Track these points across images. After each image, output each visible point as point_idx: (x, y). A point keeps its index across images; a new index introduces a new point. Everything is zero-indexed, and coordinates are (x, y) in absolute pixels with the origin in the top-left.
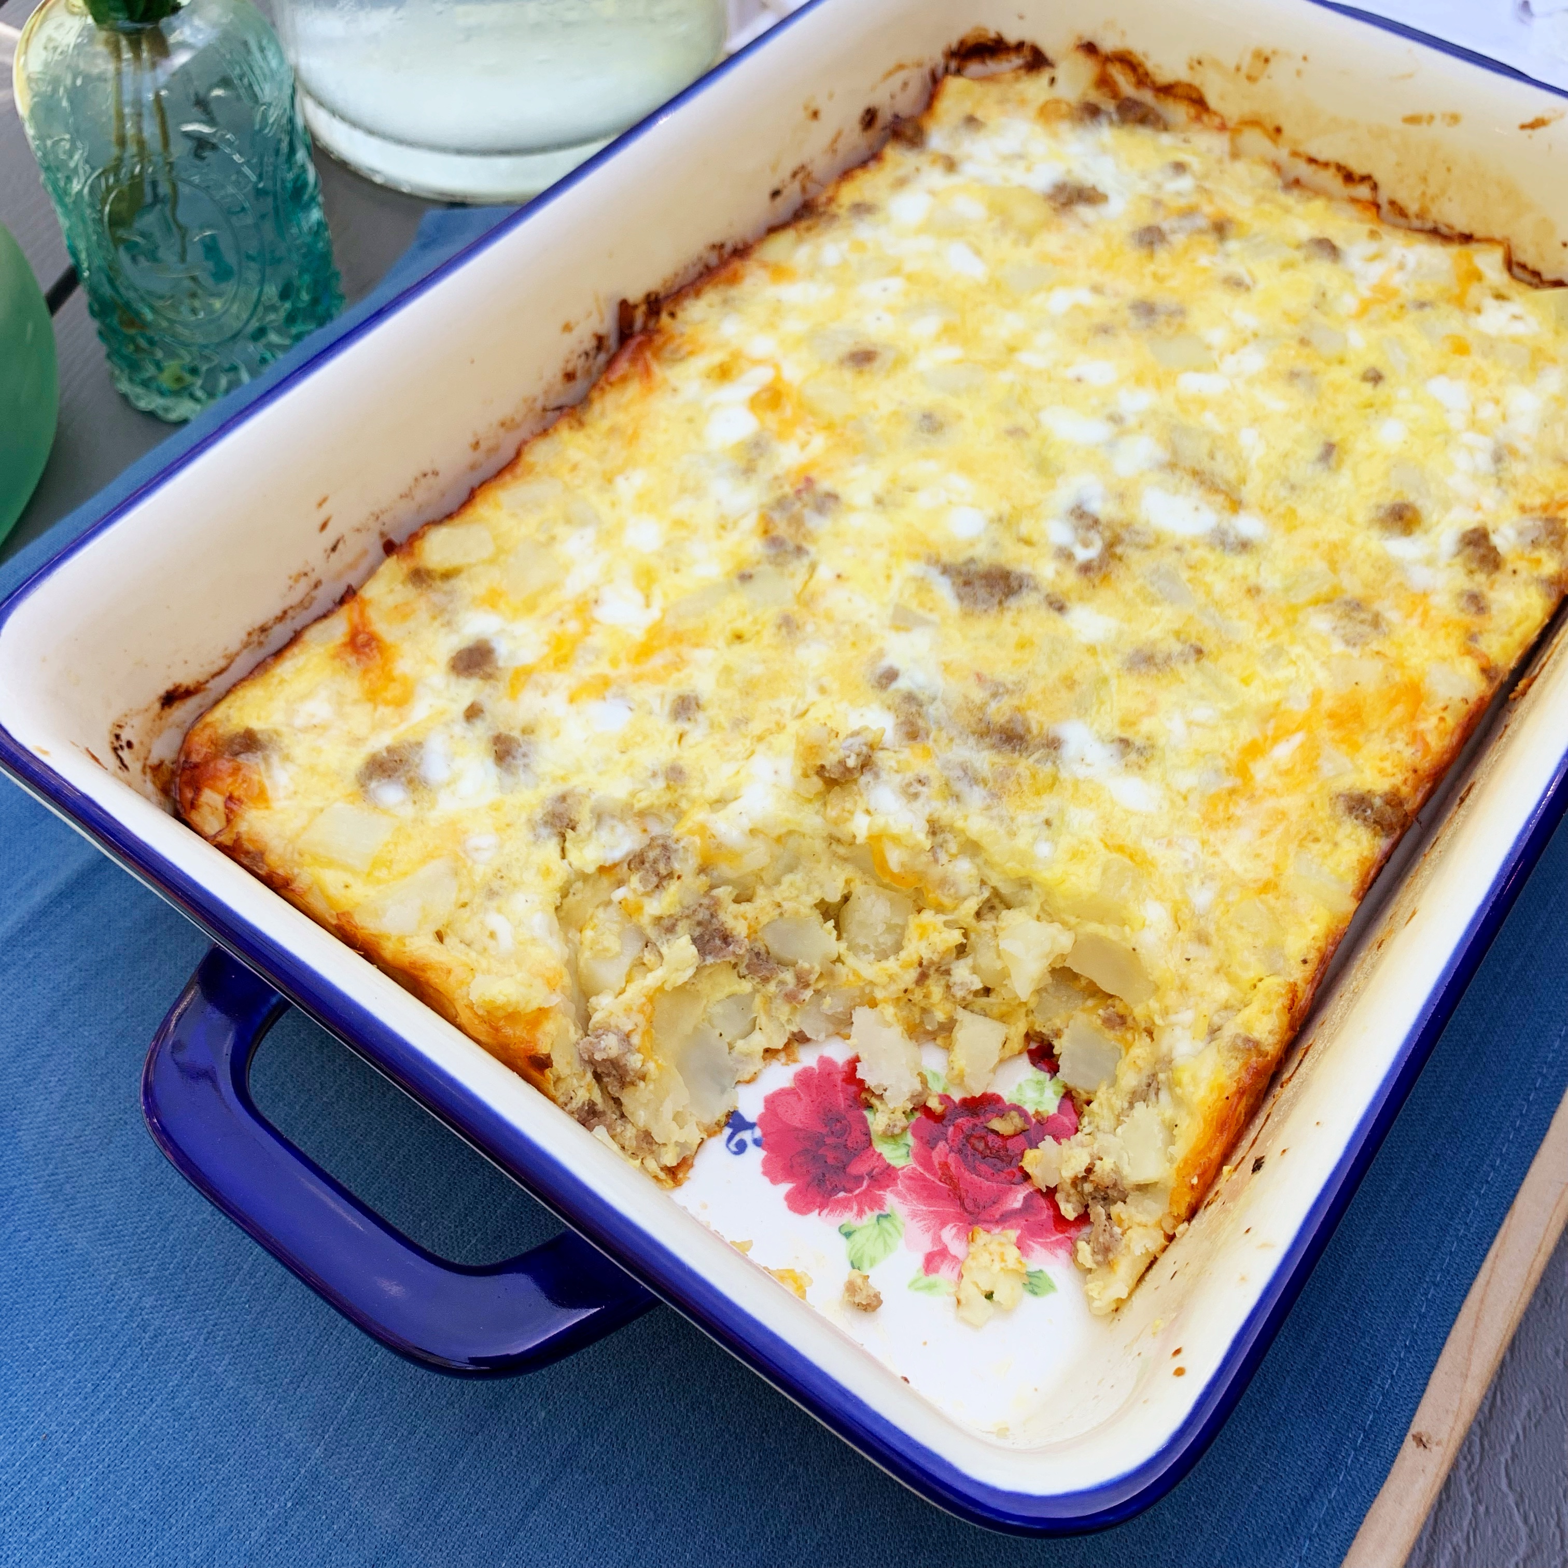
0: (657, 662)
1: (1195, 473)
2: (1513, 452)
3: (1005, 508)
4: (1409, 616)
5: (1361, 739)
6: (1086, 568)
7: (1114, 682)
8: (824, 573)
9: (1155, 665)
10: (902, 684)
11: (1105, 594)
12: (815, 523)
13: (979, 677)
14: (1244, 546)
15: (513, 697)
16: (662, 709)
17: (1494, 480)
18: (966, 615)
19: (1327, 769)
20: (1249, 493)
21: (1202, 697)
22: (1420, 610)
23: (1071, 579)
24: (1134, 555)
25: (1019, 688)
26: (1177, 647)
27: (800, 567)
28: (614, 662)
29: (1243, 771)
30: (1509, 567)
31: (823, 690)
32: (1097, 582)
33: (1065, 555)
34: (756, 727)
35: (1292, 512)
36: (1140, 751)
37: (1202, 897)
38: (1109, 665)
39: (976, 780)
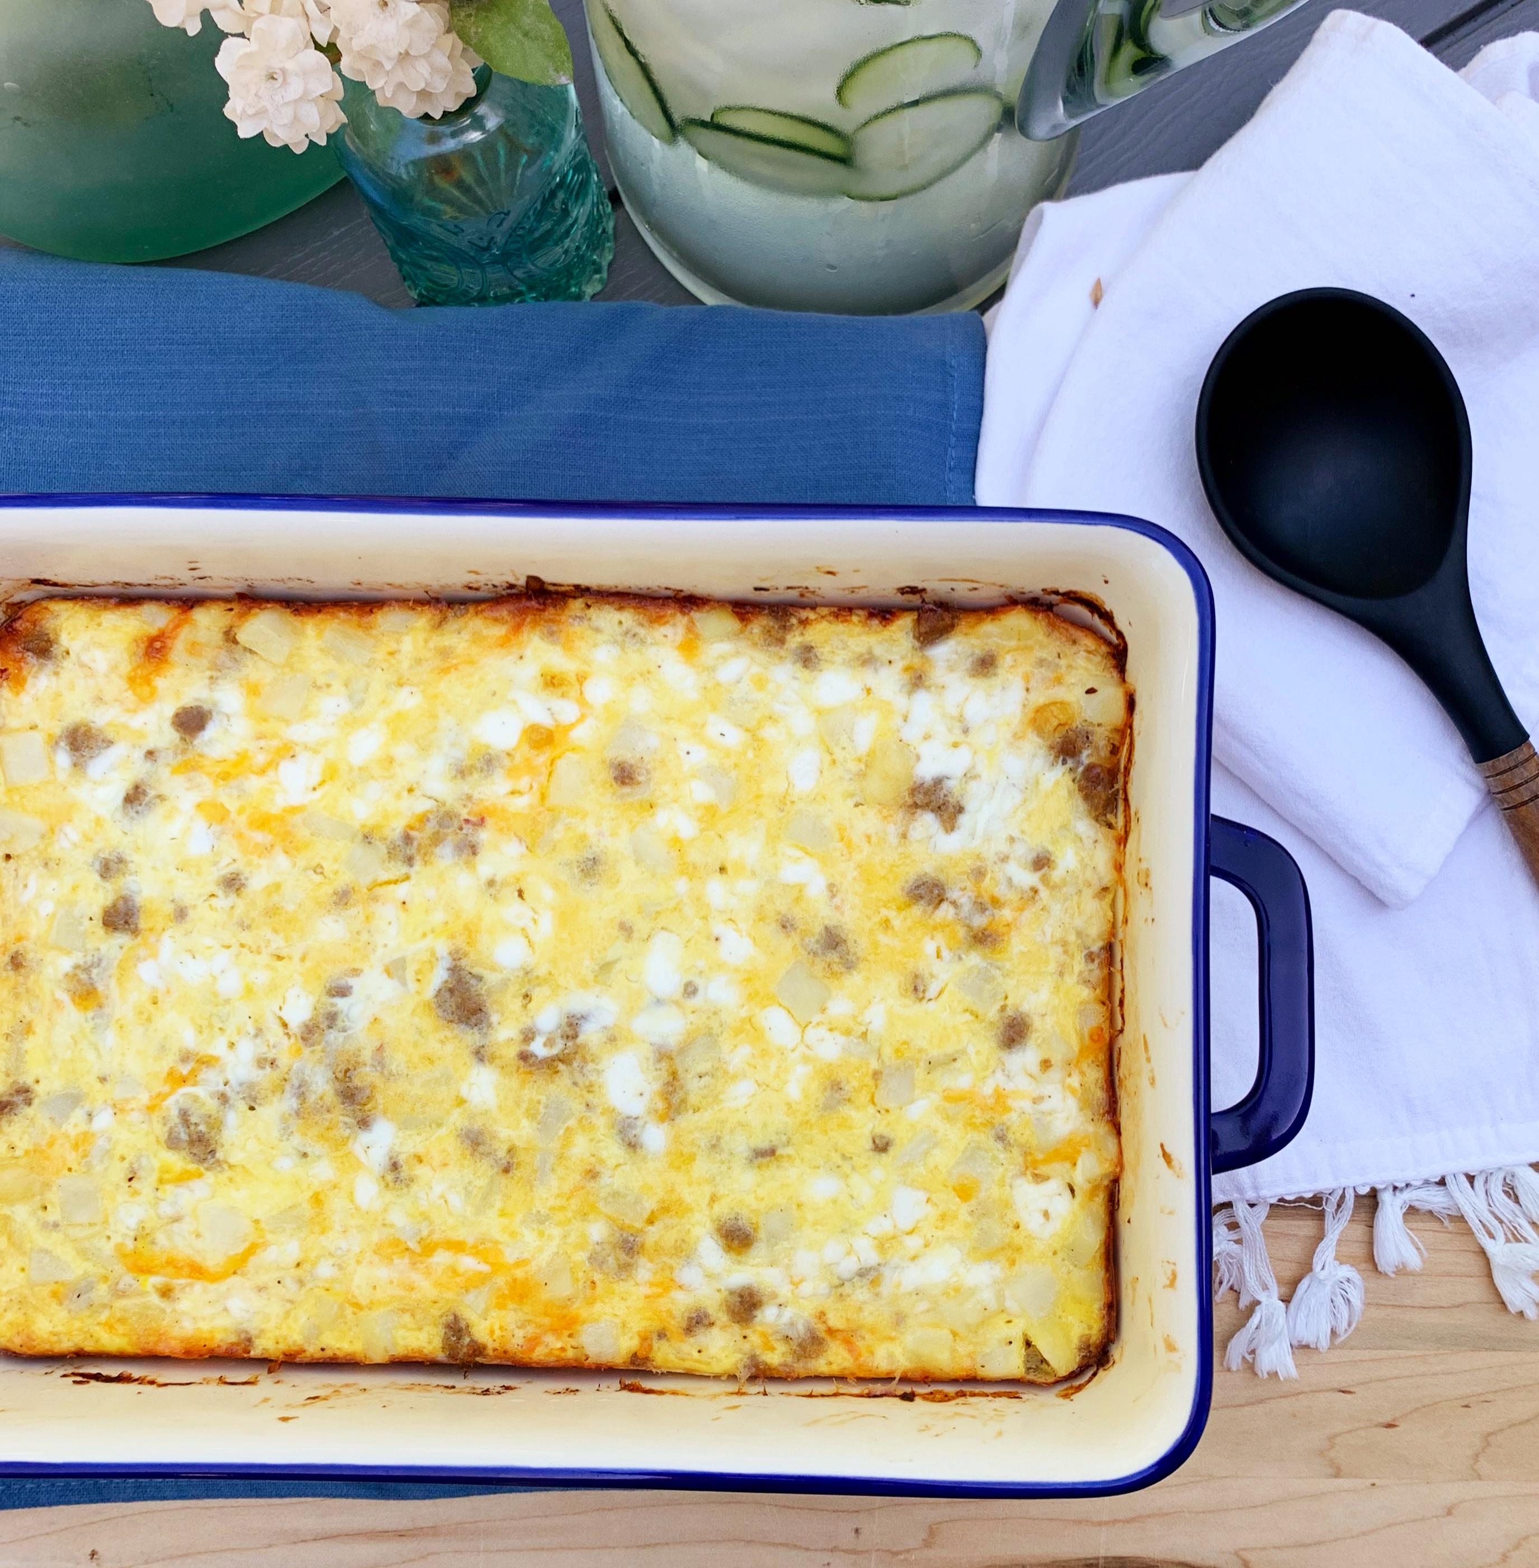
0: (259, 837)
1: (674, 1075)
2: (875, 1283)
3: (541, 971)
4: (652, 1284)
5: (511, 1305)
6: (524, 1057)
7: (443, 1131)
8: (402, 891)
9: (475, 1150)
10: (341, 1003)
11: (514, 1082)
12: (445, 852)
13: (380, 1049)
14: (633, 1145)
15: (175, 771)
16: (225, 869)
17: (836, 1282)
18: (427, 1005)
19: (470, 1298)
20: (687, 1121)
21: (468, 1194)
22: (660, 1290)
23: (511, 1053)
24: (564, 1079)
25: (390, 1077)
26: (502, 1153)
27: (398, 869)
28: (241, 811)
29: (428, 1248)
30: (747, 1332)
31: (303, 959)
32: (522, 1070)
33: (529, 1036)
34: (247, 937)
35: (692, 1158)
36: (396, 1180)
37: (325, 1270)
38: (457, 1119)
39: (302, 1095)
